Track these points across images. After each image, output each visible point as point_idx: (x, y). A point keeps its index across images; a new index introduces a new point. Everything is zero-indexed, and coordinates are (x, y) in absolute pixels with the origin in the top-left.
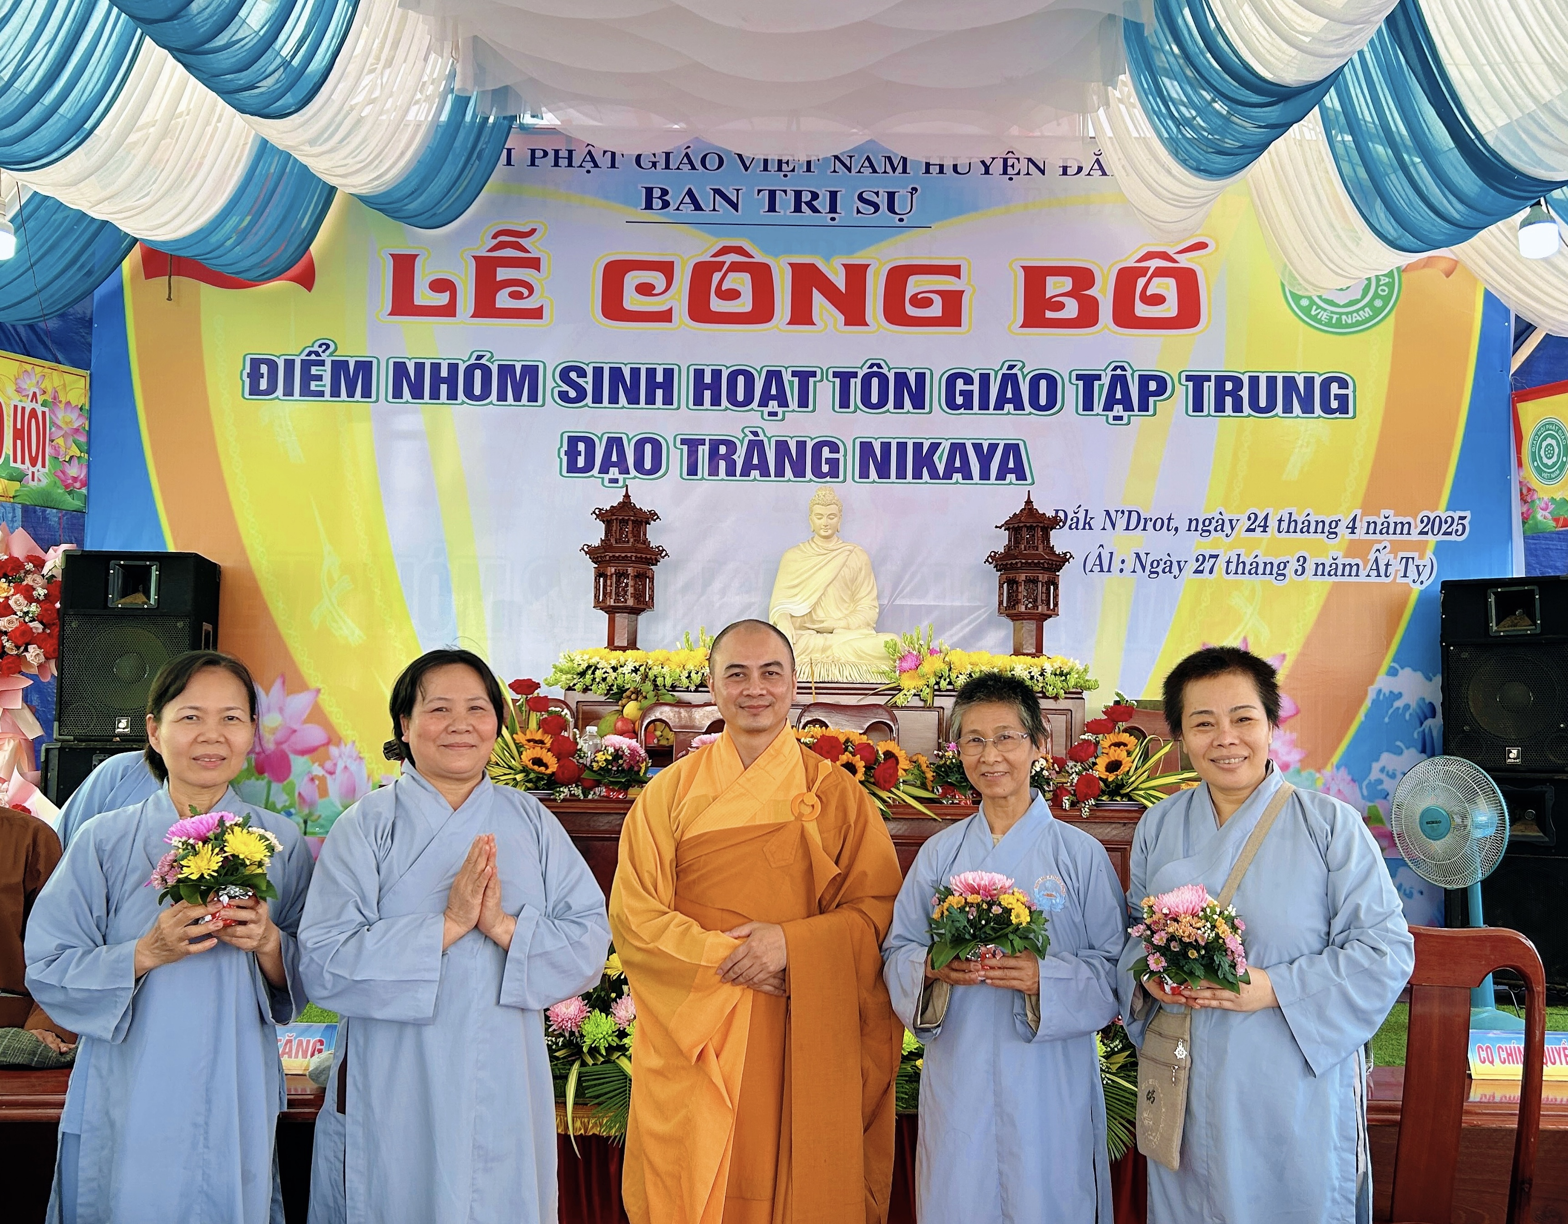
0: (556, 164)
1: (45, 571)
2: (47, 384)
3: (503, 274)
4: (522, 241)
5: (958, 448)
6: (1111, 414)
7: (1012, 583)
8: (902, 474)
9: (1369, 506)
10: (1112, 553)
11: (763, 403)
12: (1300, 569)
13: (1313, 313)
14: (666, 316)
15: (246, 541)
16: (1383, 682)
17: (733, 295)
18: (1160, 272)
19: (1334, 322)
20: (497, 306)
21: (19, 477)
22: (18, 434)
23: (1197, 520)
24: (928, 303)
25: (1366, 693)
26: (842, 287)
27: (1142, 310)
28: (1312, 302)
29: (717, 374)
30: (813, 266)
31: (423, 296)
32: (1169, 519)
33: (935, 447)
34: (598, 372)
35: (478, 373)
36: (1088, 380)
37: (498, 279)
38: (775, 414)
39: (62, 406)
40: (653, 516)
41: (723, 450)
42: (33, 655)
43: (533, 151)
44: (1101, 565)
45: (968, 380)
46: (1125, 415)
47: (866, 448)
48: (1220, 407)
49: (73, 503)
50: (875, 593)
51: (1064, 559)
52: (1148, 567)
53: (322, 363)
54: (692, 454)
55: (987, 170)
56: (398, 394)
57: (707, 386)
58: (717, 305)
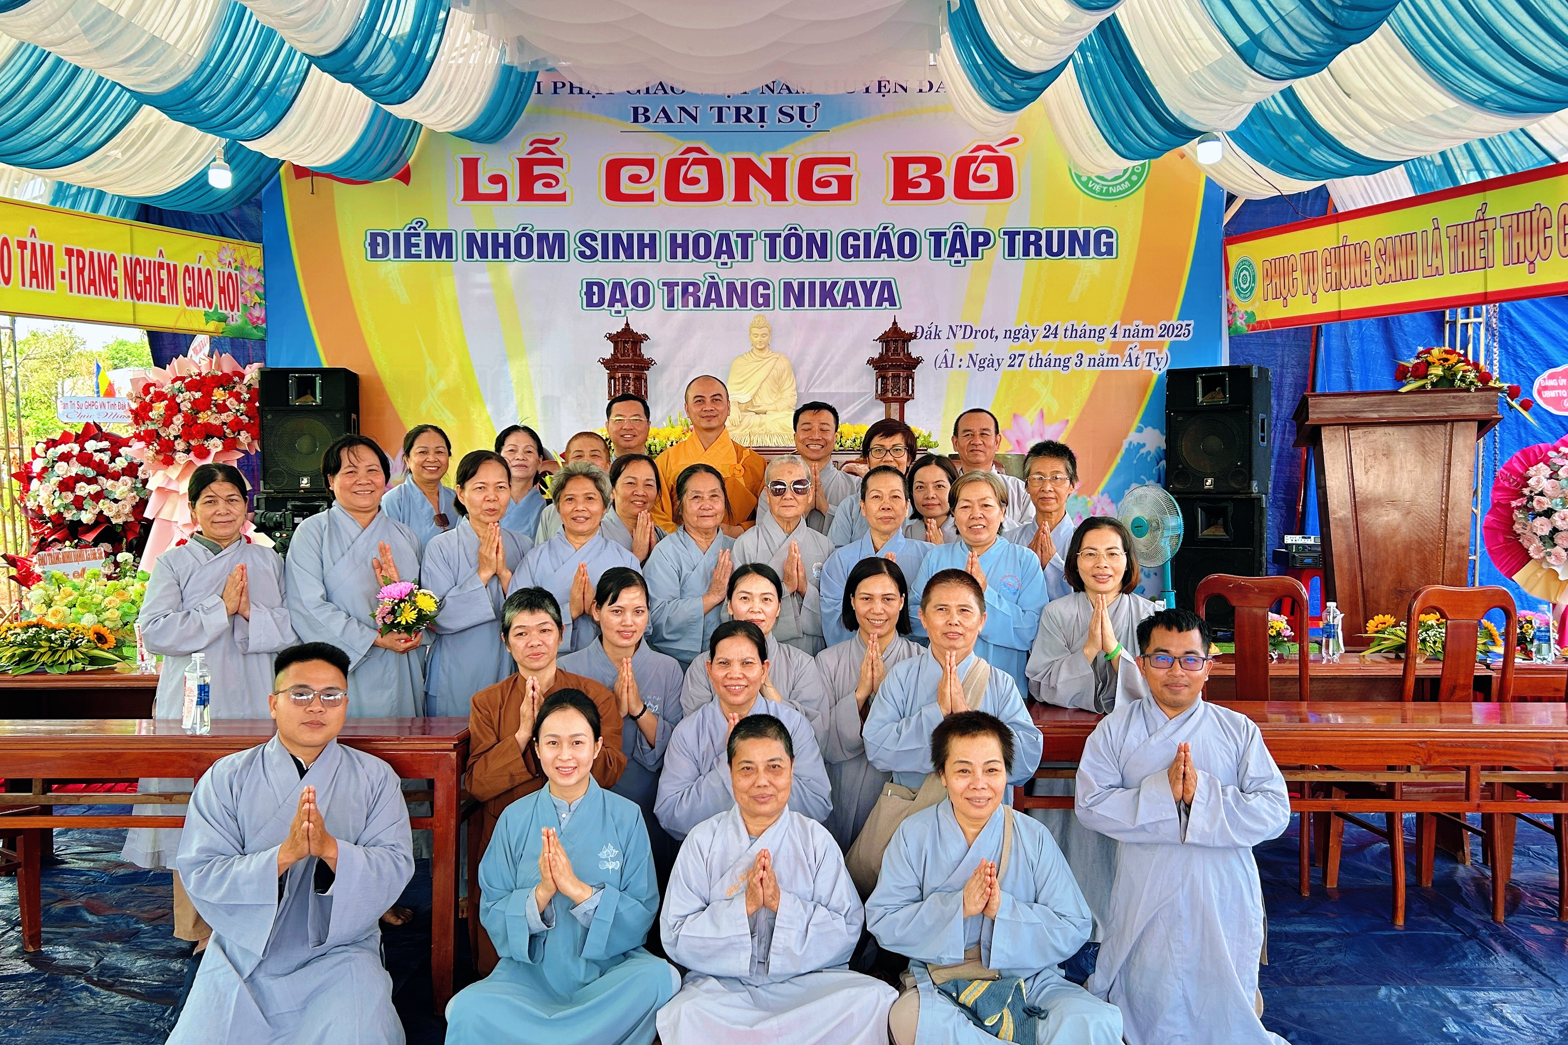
0: (571, 92)
1: (245, 381)
2: (237, 255)
3: (538, 170)
4: (551, 147)
5: (850, 285)
6: (953, 259)
7: (884, 378)
8: (812, 304)
9: (1125, 320)
10: (953, 355)
11: (717, 256)
12: (1079, 363)
13: (1090, 186)
14: (649, 197)
15: (374, 358)
16: (1133, 437)
17: (695, 181)
18: (986, 160)
19: (1104, 191)
20: (535, 193)
21: (223, 319)
22: (222, 291)
23: (1010, 331)
24: (828, 184)
25: (1121, 445)
26: (769, 174)
27: (973, 186)
28: (1089, 178)
29: (685, 237)
30: (749, 160)
31: (485, 187)
32: (992, 330)
33: (834, 284)
34: (605, 237)
35: (524, 240)
36: (938, 236)
37: (535, 174)
38: (726, 264)
39: (247, 269)
40: (646, 337)
41: (691, 289)
42: (244, 437)
43: (555, 83)
44: (946, 363)
45: (856, 238)
46: (963, 259)
48: (1026, 253)
49: (258, 335)
50: (794, 387)
51: (918, 361)
52: (978, 364)
53: (418, 235)
54: (671, 292)
55: (867, 90)
56: (470, 255)
57: (680, 246)
58: (684, 188)
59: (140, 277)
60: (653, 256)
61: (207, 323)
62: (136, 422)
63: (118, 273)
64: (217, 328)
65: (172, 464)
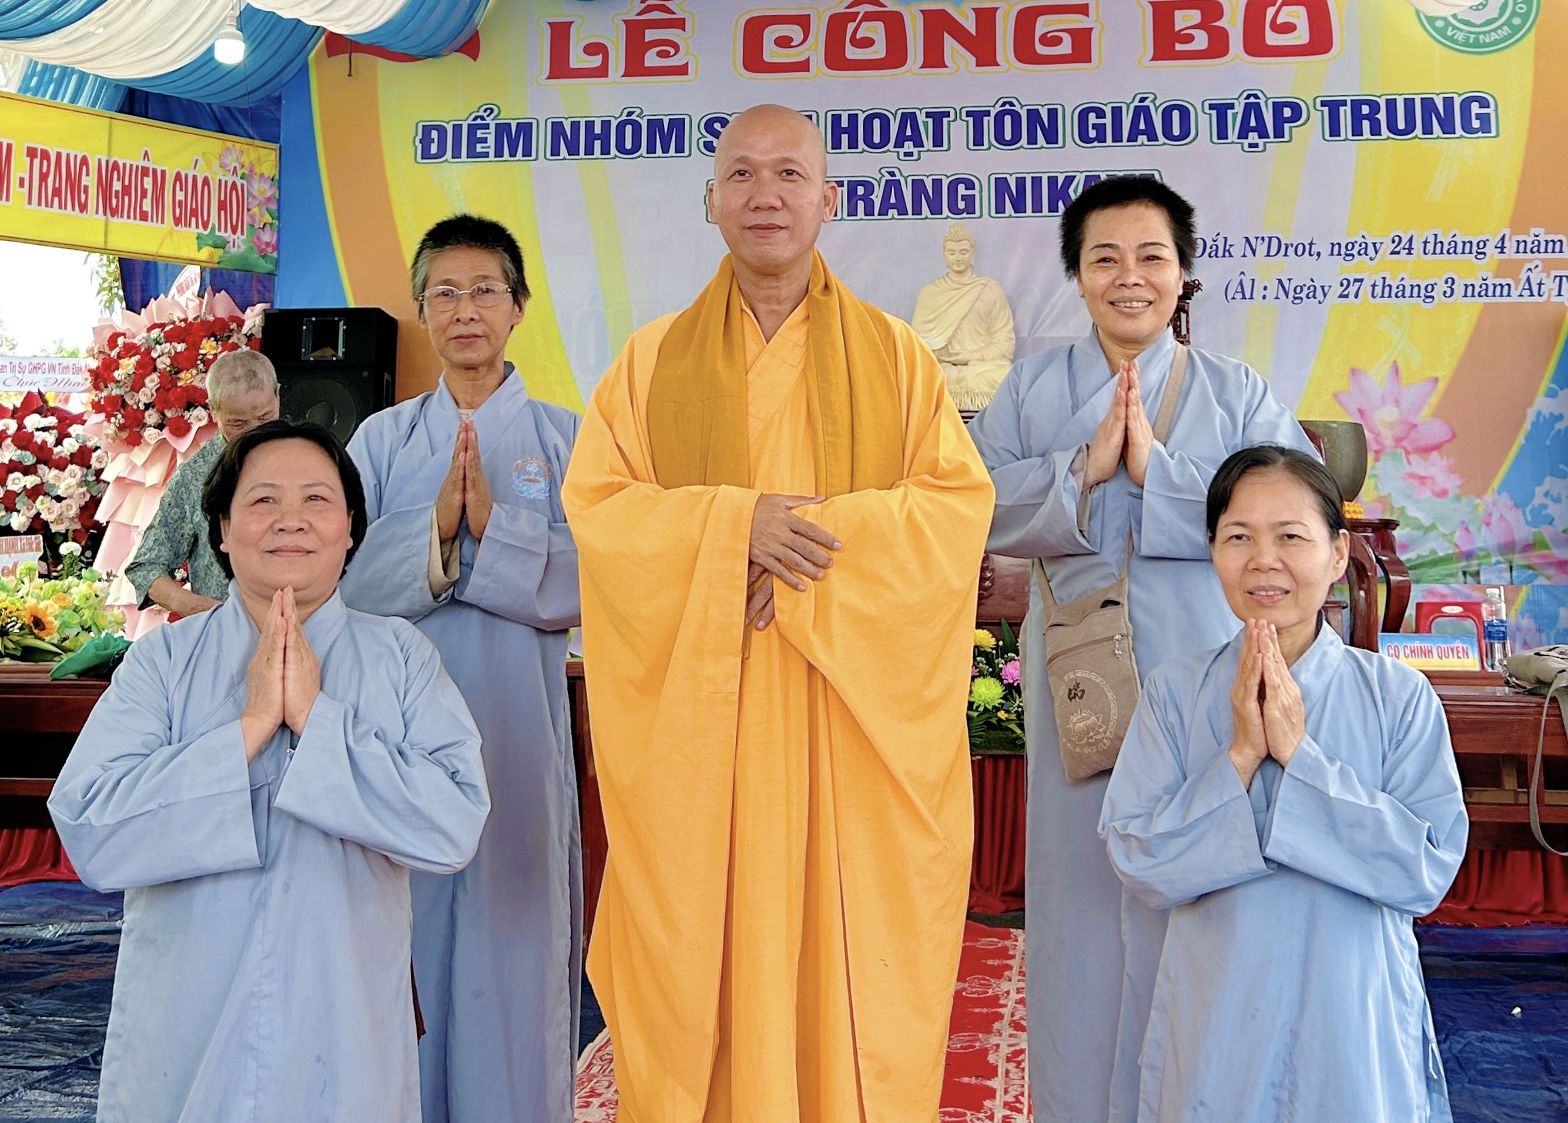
1: (245, 330)
2: (245, 159)
3: (651, 35)
4: (669, 4)
6: (1246, 142)
8: (1037, 208)
9: (1516, 225)
10: (1253, 280)
11: (899, 144)
12: (1449, 291)
13: (1449, 33)
14: (803, 66)
16: (1542, 404)
17: (868, 43)
18: (1289, 1)
19: (1471, 41)
20: (646, 65)
21: (220, 245)
22: (222, 206)
23: (1339, 244)
24: (1057, 41)
25: (1525, 416)
26: (972, 30)
27: (1272, 38)
28: (1448, 23)
29: (853, 118)
30: (944, 12)
31: (578, 59)
32: (1311, 244)
33: (1069, 180)
35: (629, 129)
36: (1221, 110)
37: (647, 40)
38: (910, 154)
39: (257, 178)
41: (861, 190)
44: (1243, 292)
46: (1261, 142)
47: (1001, 184)
48: (1357, 131)
49: (265, 266)
50: (1011, 325)
52: (1291, 294)
53: (487, 126)
56: (555, 152)
58: (852, 53)
59: (117, 186)
61: (200, 249)
62: (96, 387)
63: (90, 181)
64: (211, 255)
65: (139, 444)
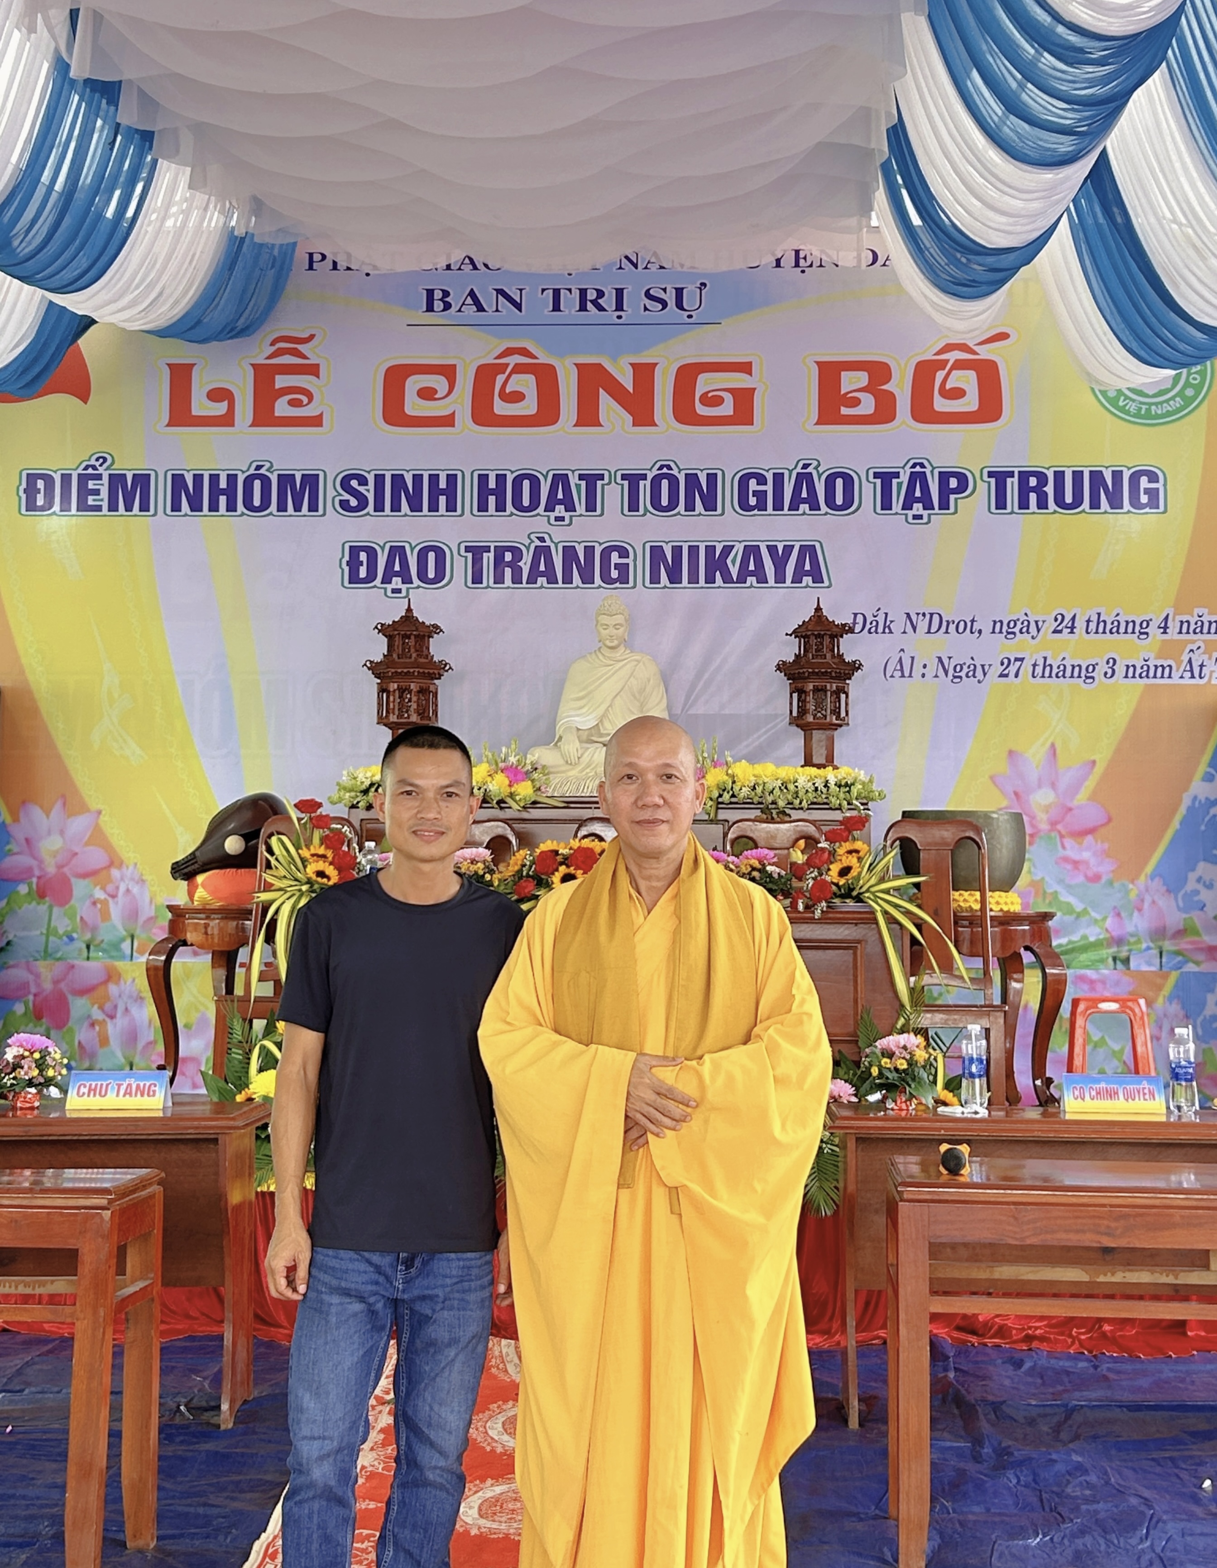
0: (335, 268)
3: (281, 381)
4: (300, 347)
5: (752, 551)
6: (911, 513)
7: (802, 692)
8: (694, 579)
9: (1180, 605)
10: (913, 658)
11: (549, 508)
12: (1110, 672)
13: (1121, 404)
14: (448, 421)
15: (23, 659)
16: (1198, 788)
17: (517, 397)
18: (959, 365)
19: (1143, 412)
20: (277, 414)
23: (1001, 622)
24: (717, 401)
25: (1180, 801)
26: (629, 387)
27: (941, 405)
28: (1120, 392)
29: (501, 479)
30: (599, 366)
31: (201, 406)
32: (973, 621)
33: (727, 550)
34: (380, 479)
35: (257, 484)
36: (886, 478)
37: (277, 386)
38: (562, 519)
40: (436, 629)
41: (508, 556)
43: (311, 255)
44: (902, 670)
46: (925, 513)
48: (1024, 504)
50: (666, 705)
51: (855, 667)
52: (951, 672)
53: (99, 477)
54: (477, 562)
55: (778, 261)
56: (176, 507)
57: (492, 492)
58: (501, 408)
60: (451, 507)
